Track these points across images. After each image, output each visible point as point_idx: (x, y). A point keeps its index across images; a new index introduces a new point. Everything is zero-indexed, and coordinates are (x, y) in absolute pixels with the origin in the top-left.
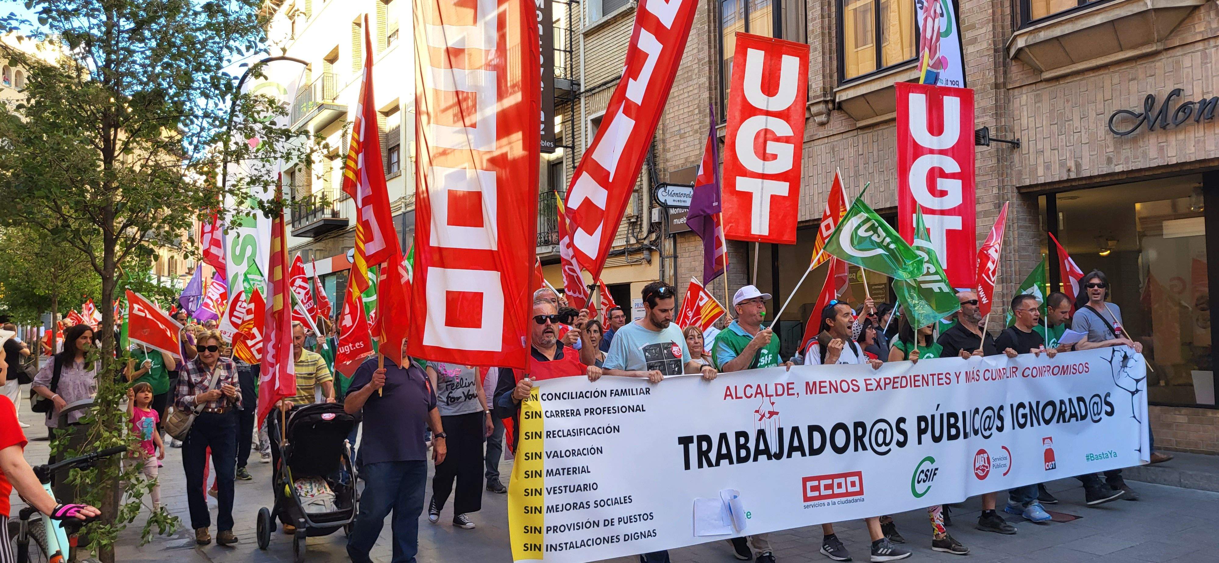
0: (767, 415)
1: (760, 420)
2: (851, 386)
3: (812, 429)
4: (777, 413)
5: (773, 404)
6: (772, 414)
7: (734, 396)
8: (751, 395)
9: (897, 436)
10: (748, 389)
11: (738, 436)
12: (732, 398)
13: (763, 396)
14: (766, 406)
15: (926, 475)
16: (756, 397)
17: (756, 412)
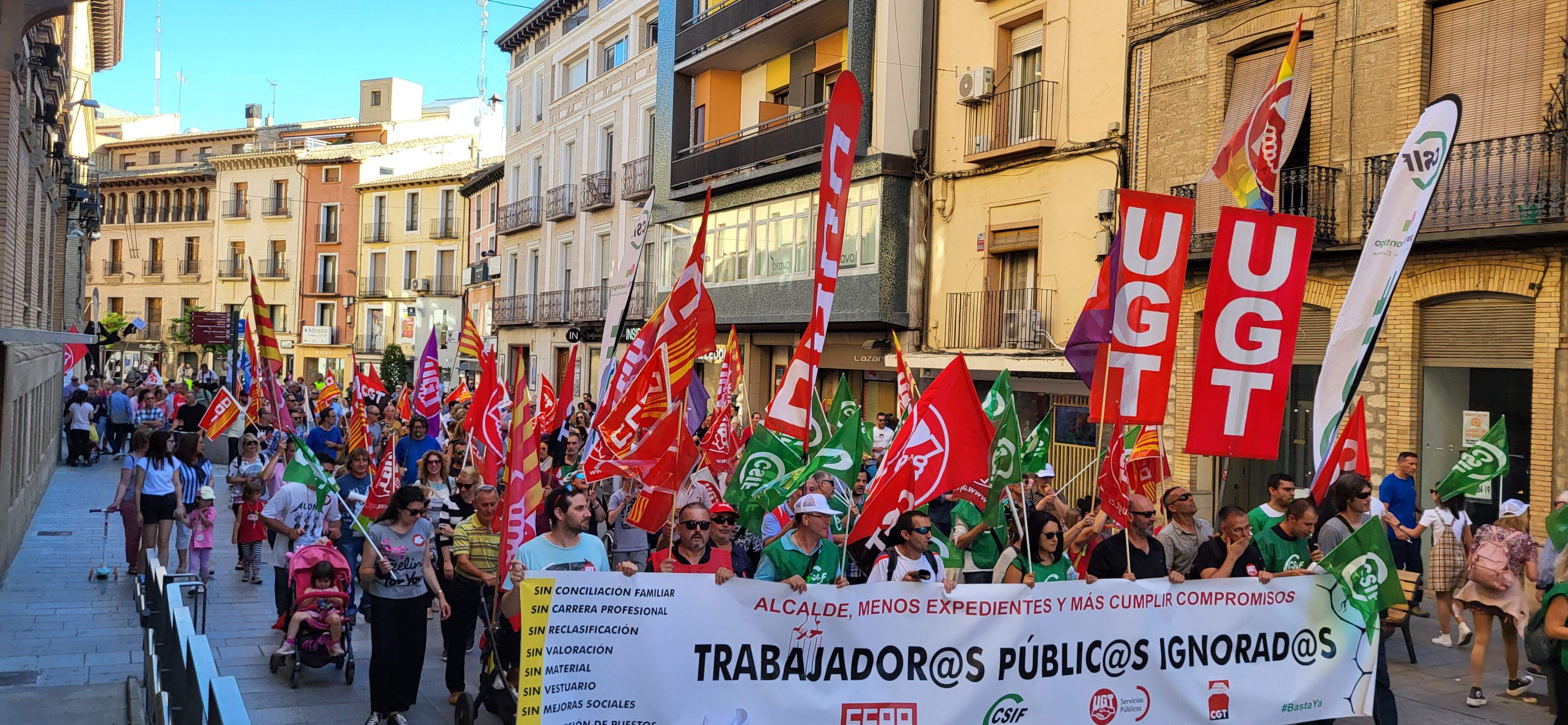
0: (809, 634)
1: (799, 638)
2: (909, 606)
3: (858, 652)
4: (820, 633)
5: (818, 623)
6: (814, 633)
7: (769, 608)
8: (793, 611)
9: (968, 668)
10: (789, 604)
11: (765, 649)
12: (766, 610)
13: (808, 614)
14: (809, 624)
15: (1007, 715)
16: (798, 614)
17: (796, 629)
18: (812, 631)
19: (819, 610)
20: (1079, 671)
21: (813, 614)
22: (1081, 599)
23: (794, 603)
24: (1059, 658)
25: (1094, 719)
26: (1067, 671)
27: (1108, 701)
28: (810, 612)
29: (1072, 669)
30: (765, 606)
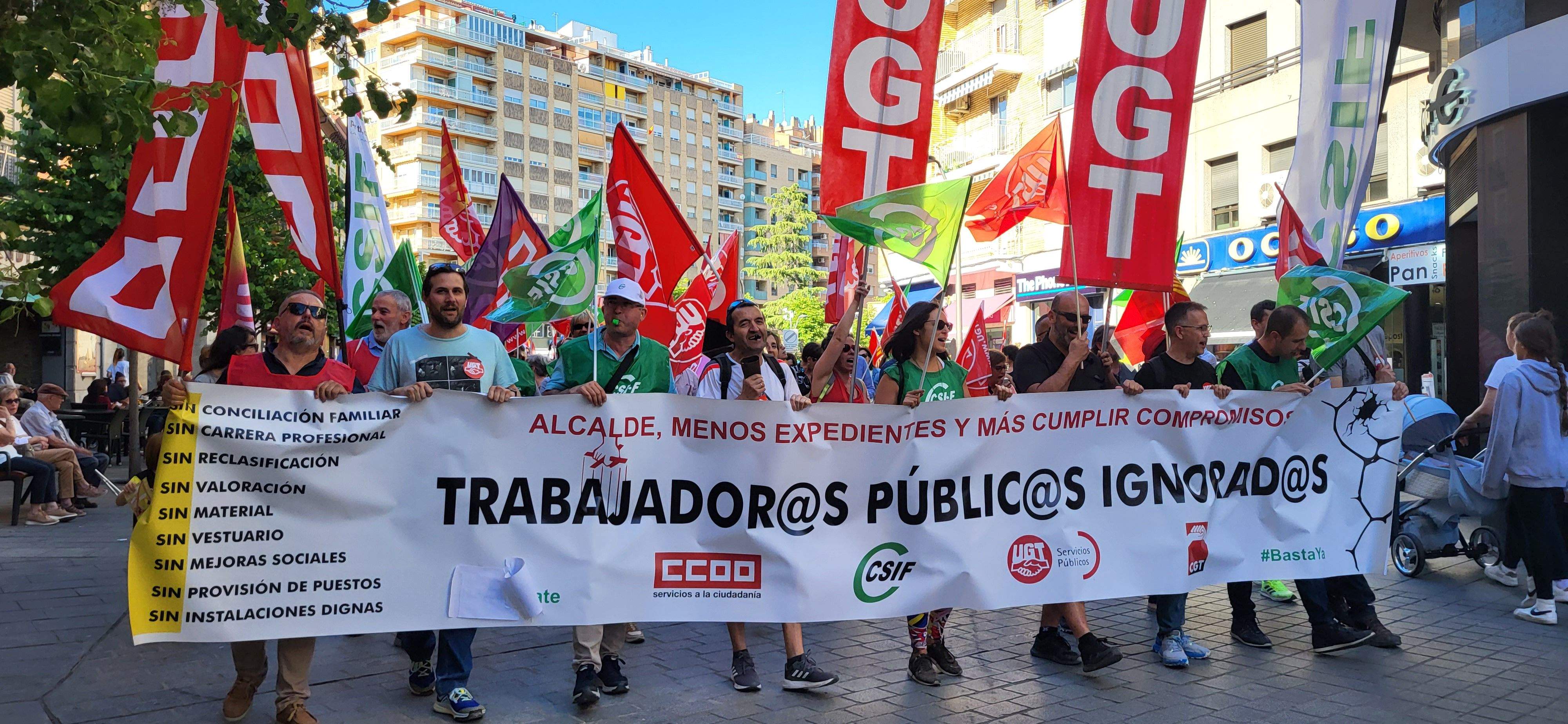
0: (608, 462)
1: (594, 466)
2: (751, 432)
3: (678, 486)
4: (624, 461)
5: (620, 447)
6: (615, 460)
7: (550, 428)
8: (583, 431)
9: (826, 508)
10: (577, 422)
11: (549, 483)
12: (546, 431)
13: (604, 435)
14: (607, 449)
15: (885, 569)
16: (590, 433)
17: (588, 454)
18: (612, 458)
19: (619, 428)
20: (989, 512)
21: (612, 435)
22: (991, 420)
23: (584, 420)
24: (958, 496)
25: (1016, 576)
26: (970, 513)
27: (1036, 551)
28: (607, 432)
29: (979, 510)
30: (544, 427)
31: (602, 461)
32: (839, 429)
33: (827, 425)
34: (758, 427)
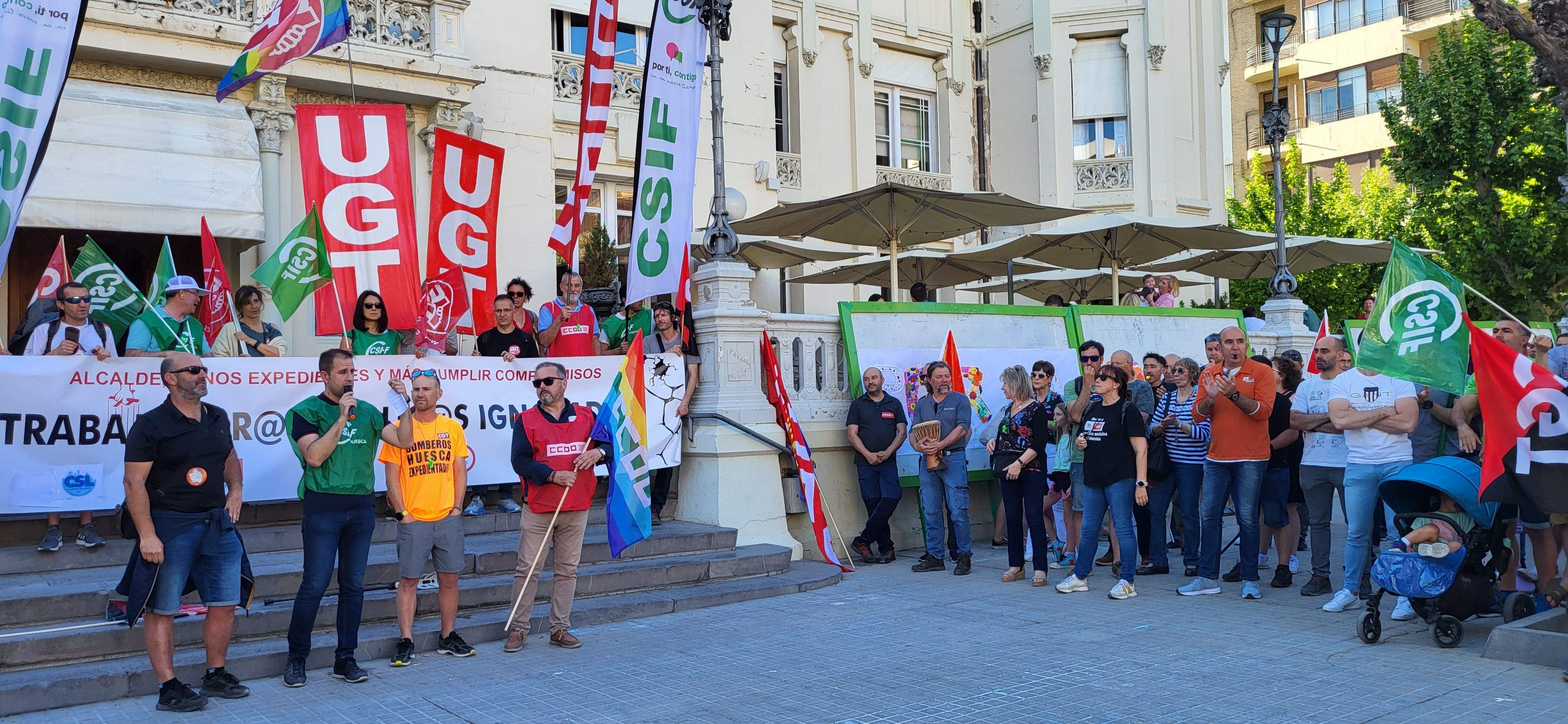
0: (125, 402)
1: (116, 406)
2: (231, 379)
4: (137, 401)
5: (133, 391)
6: (130, 401)
7: (83, 381)
8: (106, 382)
10: (101, 374)
11: (84, 419)
12: (81, 383)
13: (121, 384)
14: (124, 393)
17: (111, 398)
18: (128, 399)
19: (132, 379)
21: (126, 383)
22: (399, 371)
23: (106, 374)
28: (123, 382)
30: (79, 380)
31: (121, 402)
32: (296, 375)
33: (287, 374)
34: (235, 375)
